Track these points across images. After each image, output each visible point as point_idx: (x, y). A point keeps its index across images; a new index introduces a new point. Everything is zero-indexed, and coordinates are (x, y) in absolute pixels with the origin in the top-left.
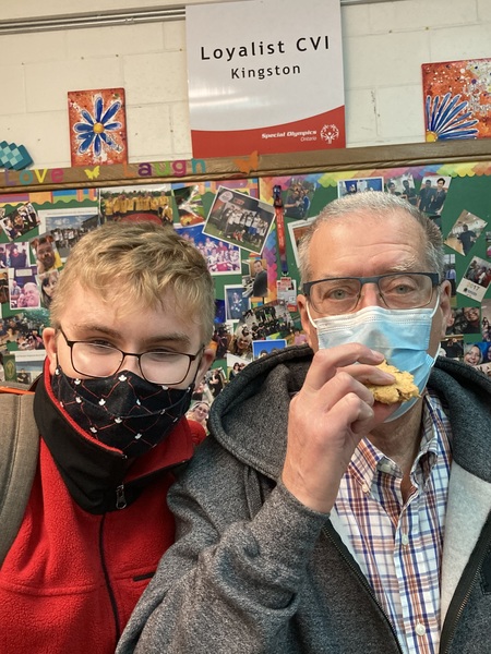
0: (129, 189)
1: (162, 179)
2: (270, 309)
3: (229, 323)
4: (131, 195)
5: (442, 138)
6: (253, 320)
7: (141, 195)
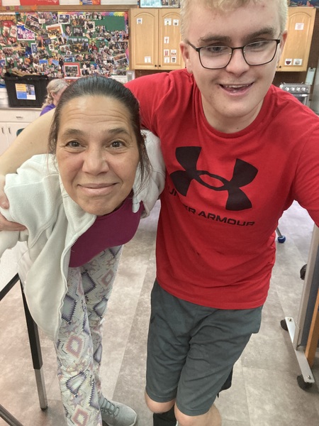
0: (5, 13)
1: (13, 11)
2: (43, 51)
3: (33, 54)
4: (5, 15)
5: (84, 4)
6: (39, 54)
7: (8, 15)
